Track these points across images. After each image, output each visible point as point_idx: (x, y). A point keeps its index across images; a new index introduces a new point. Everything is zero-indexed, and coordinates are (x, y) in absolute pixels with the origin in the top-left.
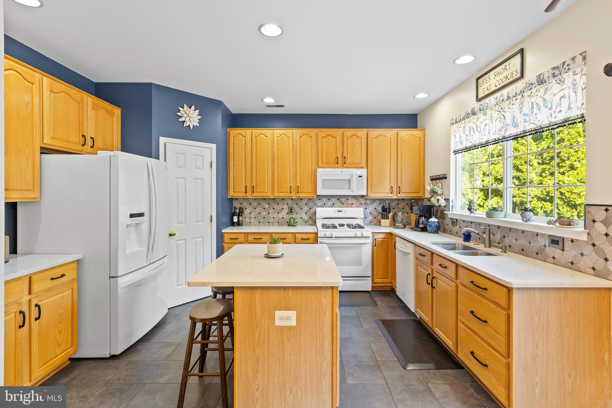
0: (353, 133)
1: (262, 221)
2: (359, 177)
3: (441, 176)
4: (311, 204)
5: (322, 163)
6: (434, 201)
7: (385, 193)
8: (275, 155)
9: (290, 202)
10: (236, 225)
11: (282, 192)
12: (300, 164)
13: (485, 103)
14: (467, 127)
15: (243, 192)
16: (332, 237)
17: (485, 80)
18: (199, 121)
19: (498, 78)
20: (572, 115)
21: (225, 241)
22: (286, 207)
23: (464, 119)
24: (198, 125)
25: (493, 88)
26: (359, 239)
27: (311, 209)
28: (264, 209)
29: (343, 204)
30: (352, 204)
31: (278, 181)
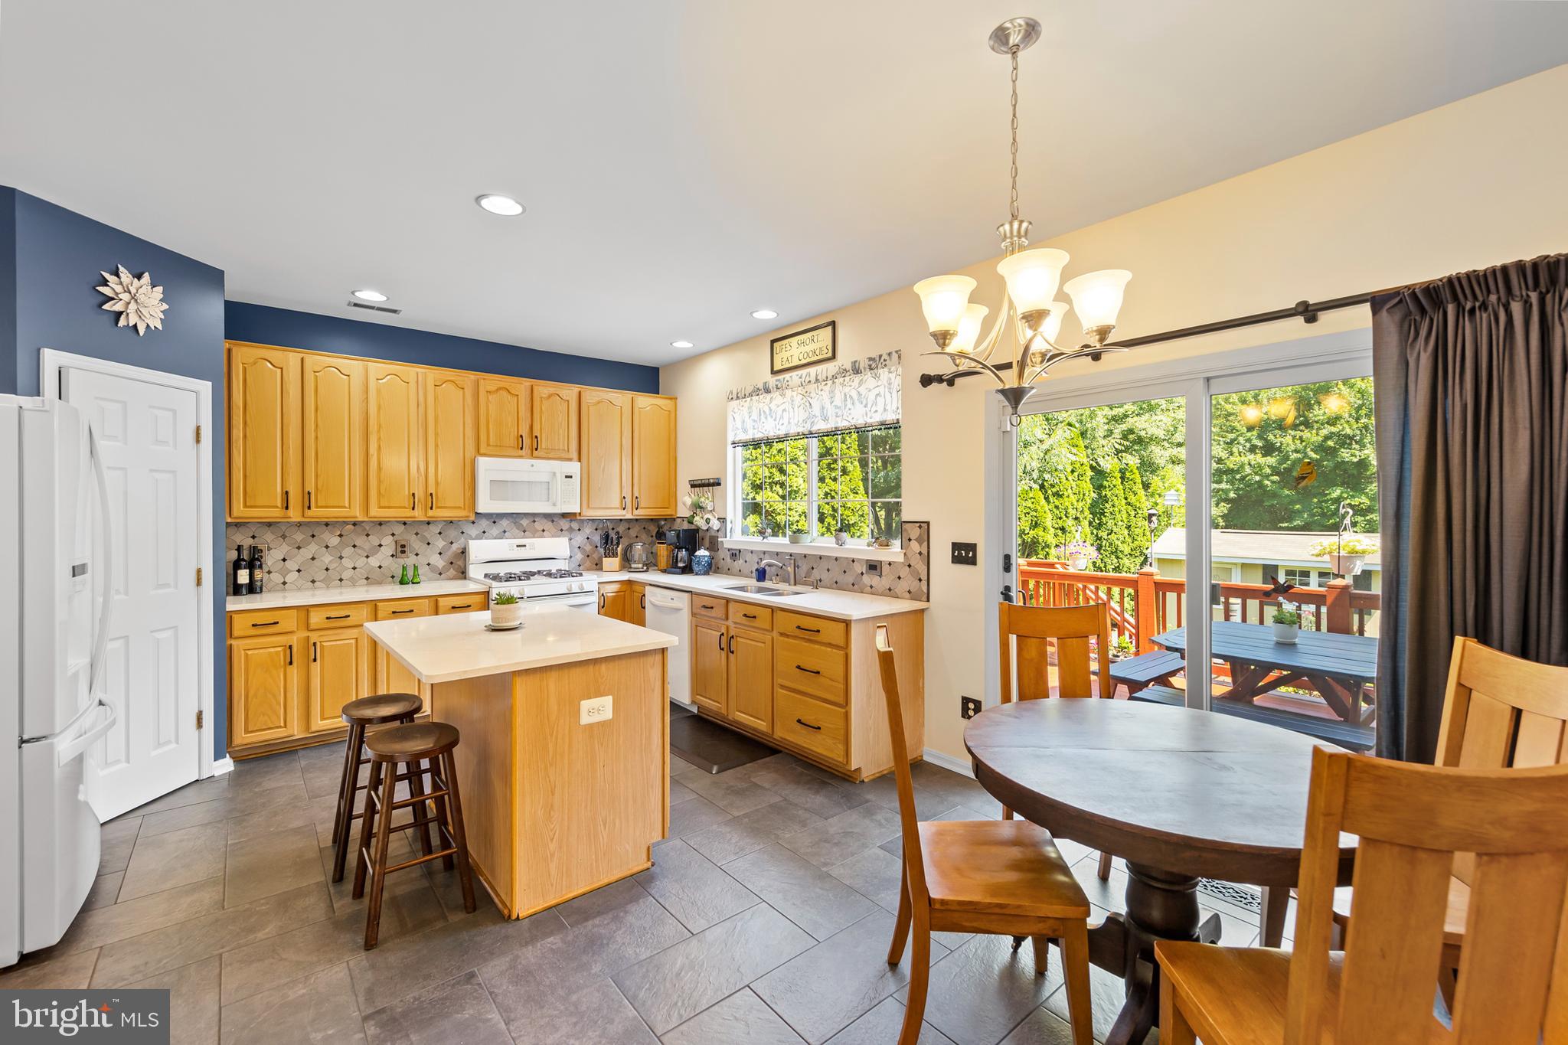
0: (552, 390)
1: (322, 578)
2: (567, 477)
3: (712, 481)
4: (452, 533)
5: (488, 445)
6: (699, 521)
7: (611, 507)
8: (372, 422)
9: (399, 530)
10: (244, 591)
11: (389, 507)
12: (437, 446)
13: (784, 379)
14: (754, 408)
15: (277, 507)
16: (522, 598)
17: (784, 347)
18: (163, 317)
19: (803, 349)
20: (888, 419)
21: (236, 633)
22: (388, 541)
23: (750, 395)
24: (160, 327)
25: (796, 362)
26: (574, 596)
27: (452, 543)
28: (327, 547)
29: (524, 531)
30: (543, 531)
31: (379, 481)
